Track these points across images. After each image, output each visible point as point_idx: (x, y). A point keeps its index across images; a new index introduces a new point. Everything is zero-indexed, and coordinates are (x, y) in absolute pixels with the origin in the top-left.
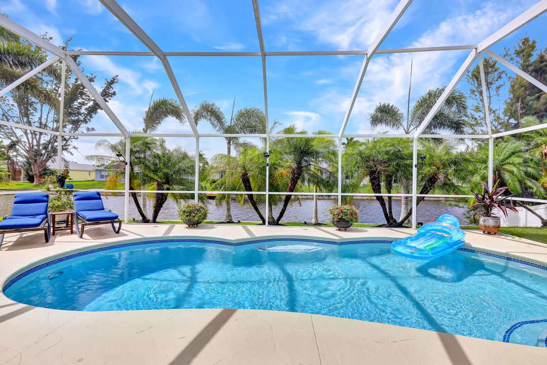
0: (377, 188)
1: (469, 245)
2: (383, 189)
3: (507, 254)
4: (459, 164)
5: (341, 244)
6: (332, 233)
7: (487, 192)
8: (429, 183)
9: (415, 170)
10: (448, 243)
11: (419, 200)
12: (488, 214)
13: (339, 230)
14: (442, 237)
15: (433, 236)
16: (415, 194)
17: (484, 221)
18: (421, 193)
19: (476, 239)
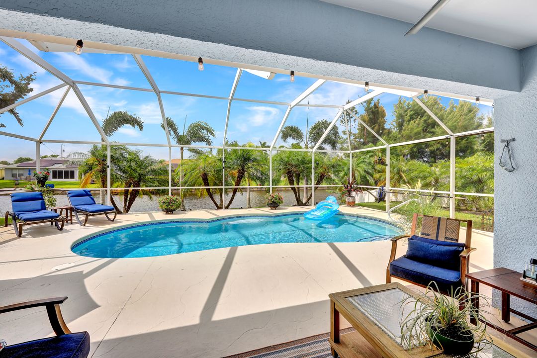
0: (291, 182)
1: (341, 212)
2: (295, 183)
3: (357, 214)
4: (336, 167)
5: (275, 216)
6: (267, 211)
7: (349, 183)
8: (321, 178)
9: (313, 171)
10: (331, 211)
11: (316, 188)
12: (350, 195)
13: (272, 209)
14: (328, 209)
15: (323, 209)
16: (313, 185)
17: (348, 199)
18: (316, 184)
19: (344, 209)
